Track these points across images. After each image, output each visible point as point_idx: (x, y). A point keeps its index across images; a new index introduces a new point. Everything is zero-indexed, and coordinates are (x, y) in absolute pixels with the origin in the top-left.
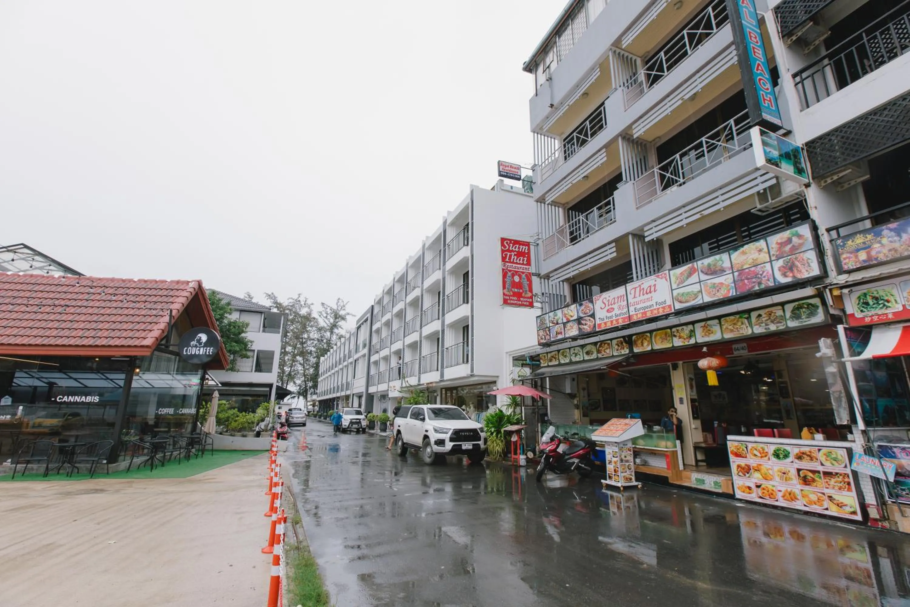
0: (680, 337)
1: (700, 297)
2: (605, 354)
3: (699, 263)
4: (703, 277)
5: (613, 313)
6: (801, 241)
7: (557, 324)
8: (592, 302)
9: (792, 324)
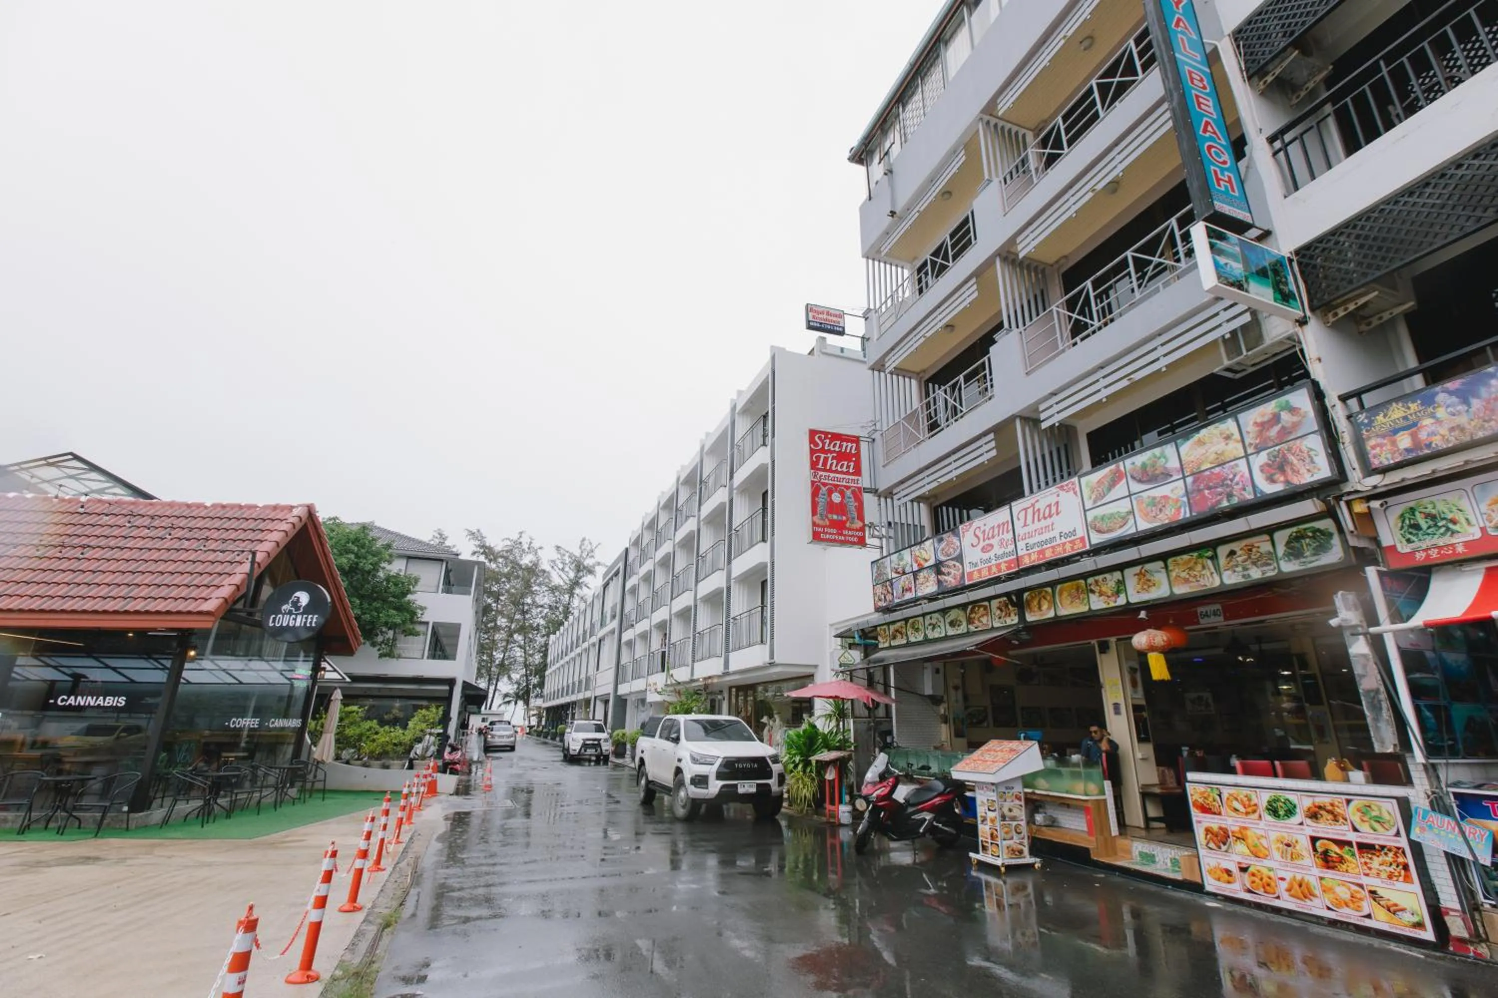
0: (1101, 594)
1: (1131, 522)
2: (980, 624)
3: (1128, 462)
4: (1136, 487)
5: (991, 554)
6: (1295, 419)
7: (904, 573)
9: (1289, 567)
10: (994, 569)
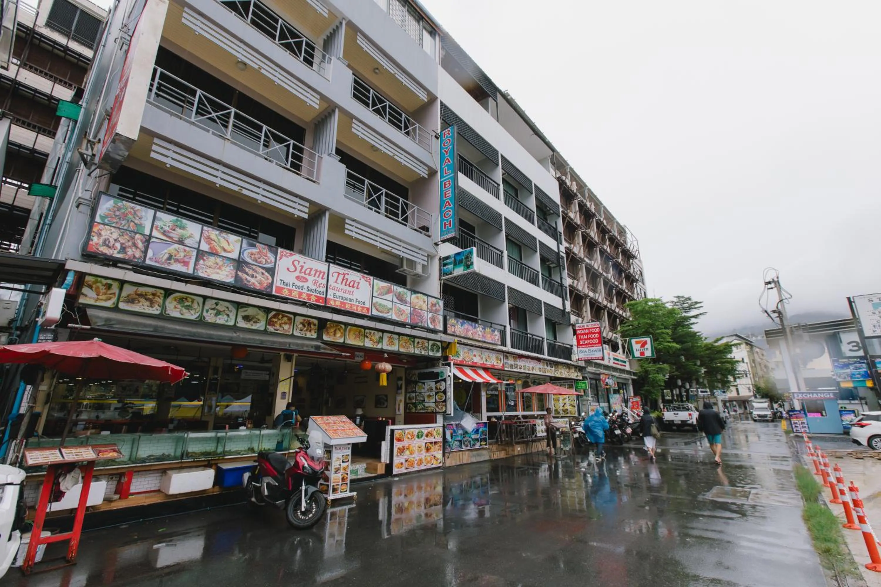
0: (371, 340)
1: (390, 313)
2: (281, 329)
3: (395, 287)
4: (395, 300)
5: (305, 285)
6: (439, 308)
7: (181, 242)
8: (274, 253)
9: (431, 354)
10: (304, 296)
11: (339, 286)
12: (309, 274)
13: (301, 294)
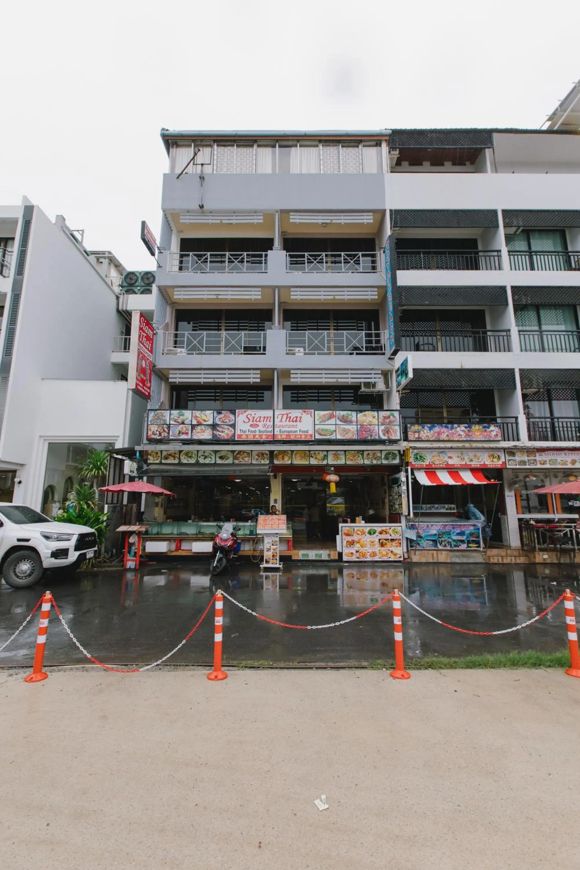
0: (316, 458)
1: (334, 434)
2: (243, 461)
3: (338, 412)
4: (339, 422)
5: (257, 429)
6: (394, 419)
7: (183, 423)
8: (234, 414)
9: (385, 462)
10: (257, 436)
11: (284, 423)
12: (259, 421)
13: (254, 436)
